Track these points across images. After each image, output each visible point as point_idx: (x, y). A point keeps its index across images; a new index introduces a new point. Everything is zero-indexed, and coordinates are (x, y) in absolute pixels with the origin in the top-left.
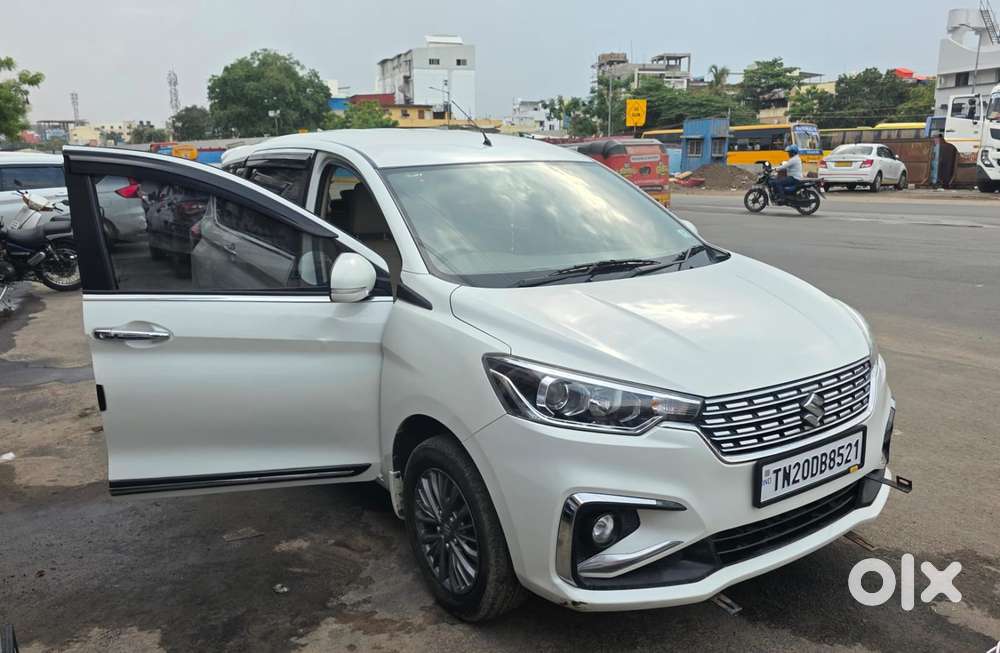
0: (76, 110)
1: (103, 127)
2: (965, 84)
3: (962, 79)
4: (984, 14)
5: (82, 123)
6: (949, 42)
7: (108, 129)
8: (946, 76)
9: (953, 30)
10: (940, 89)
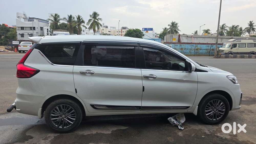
2: (23, 29)
3: (22, 28)
4: (24, 15)
6: (18, 20)
8: (19, 27)
9: (18, 17)
10: (18, 30)
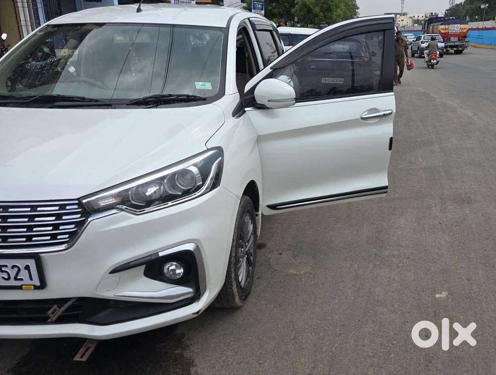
0: (402, 7)
1: (414, 16)
5: (404, 14)
7: (416, 18)
